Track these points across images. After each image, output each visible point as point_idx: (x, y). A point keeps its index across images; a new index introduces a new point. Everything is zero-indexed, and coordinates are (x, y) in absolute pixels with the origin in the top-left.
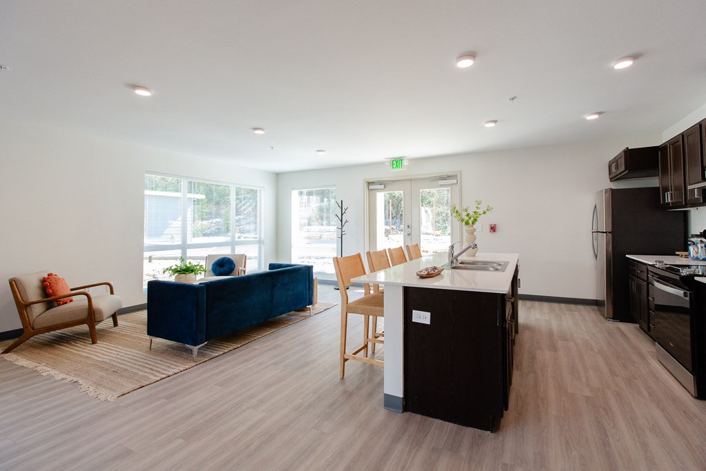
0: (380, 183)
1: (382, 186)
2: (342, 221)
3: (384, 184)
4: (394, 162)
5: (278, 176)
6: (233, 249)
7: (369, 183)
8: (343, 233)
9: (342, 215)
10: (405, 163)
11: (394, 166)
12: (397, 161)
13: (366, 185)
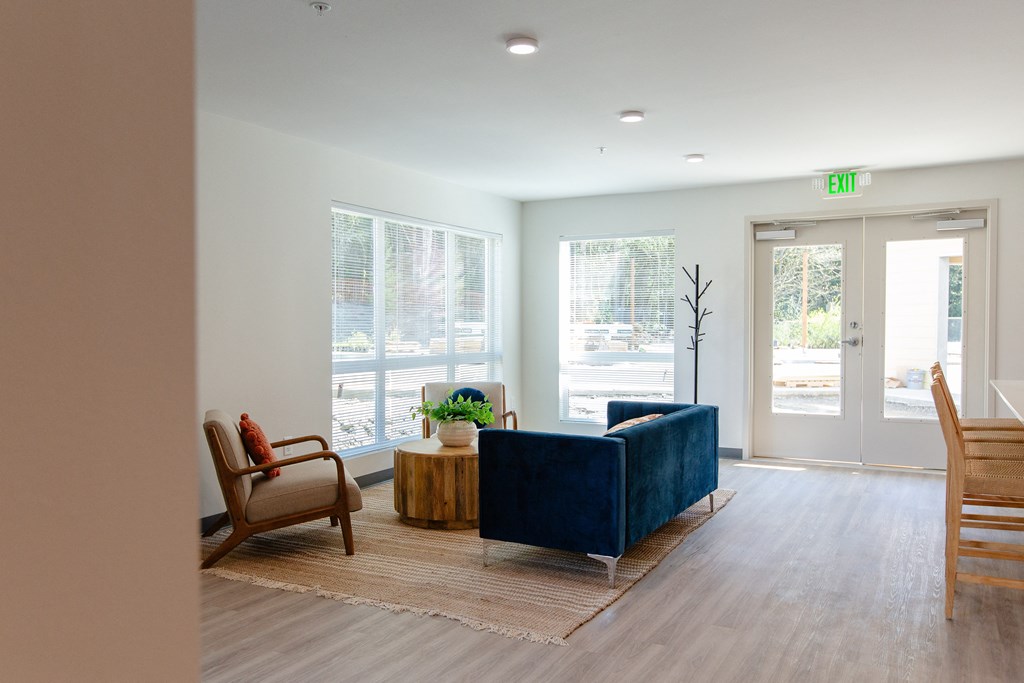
0: (786, 226)
1: (790, 234)
2: (696, 311)
3: (797, 228)
4: (835, 180)
5: (524, 208)
6: (452, 373)
7: (757, 226)
8: (699, 338)
9: (698, 298)
10: (864, 180)
11: (835, 188)
12: (843, 177)
13: (750, 229)
